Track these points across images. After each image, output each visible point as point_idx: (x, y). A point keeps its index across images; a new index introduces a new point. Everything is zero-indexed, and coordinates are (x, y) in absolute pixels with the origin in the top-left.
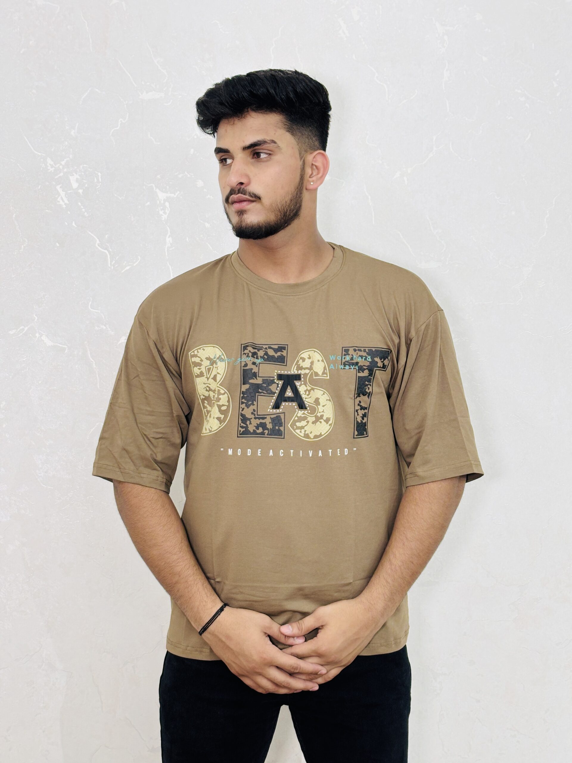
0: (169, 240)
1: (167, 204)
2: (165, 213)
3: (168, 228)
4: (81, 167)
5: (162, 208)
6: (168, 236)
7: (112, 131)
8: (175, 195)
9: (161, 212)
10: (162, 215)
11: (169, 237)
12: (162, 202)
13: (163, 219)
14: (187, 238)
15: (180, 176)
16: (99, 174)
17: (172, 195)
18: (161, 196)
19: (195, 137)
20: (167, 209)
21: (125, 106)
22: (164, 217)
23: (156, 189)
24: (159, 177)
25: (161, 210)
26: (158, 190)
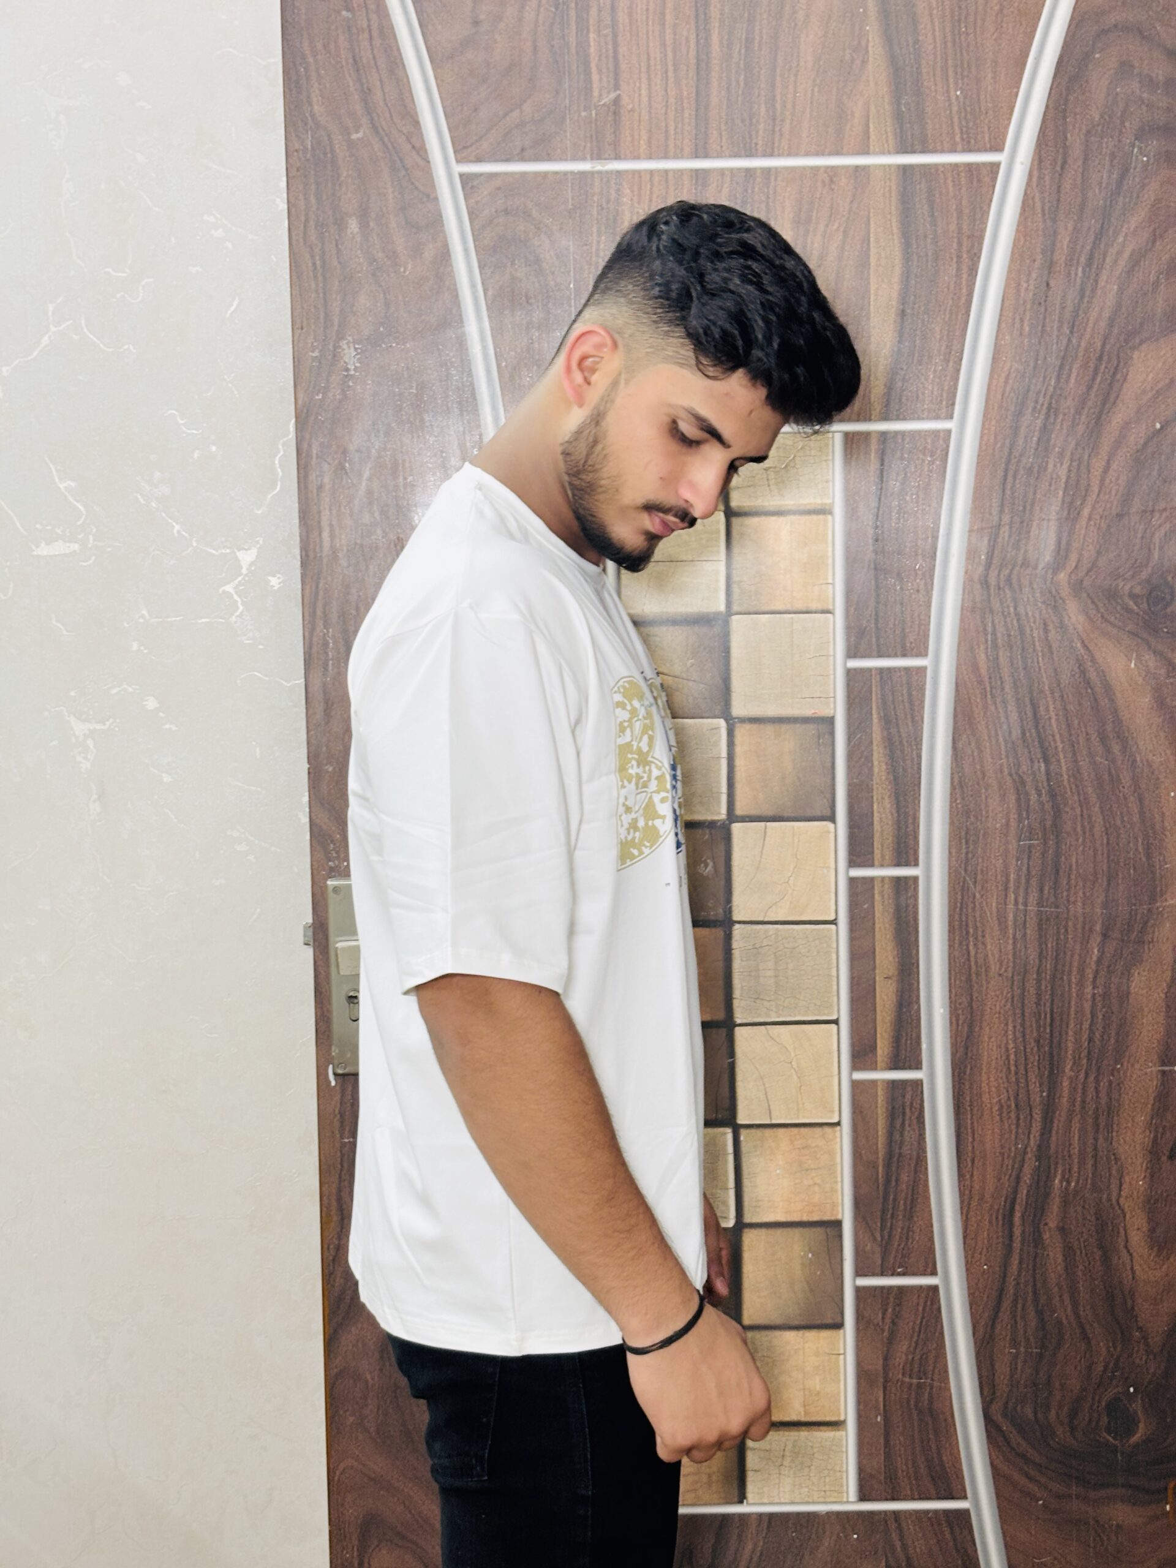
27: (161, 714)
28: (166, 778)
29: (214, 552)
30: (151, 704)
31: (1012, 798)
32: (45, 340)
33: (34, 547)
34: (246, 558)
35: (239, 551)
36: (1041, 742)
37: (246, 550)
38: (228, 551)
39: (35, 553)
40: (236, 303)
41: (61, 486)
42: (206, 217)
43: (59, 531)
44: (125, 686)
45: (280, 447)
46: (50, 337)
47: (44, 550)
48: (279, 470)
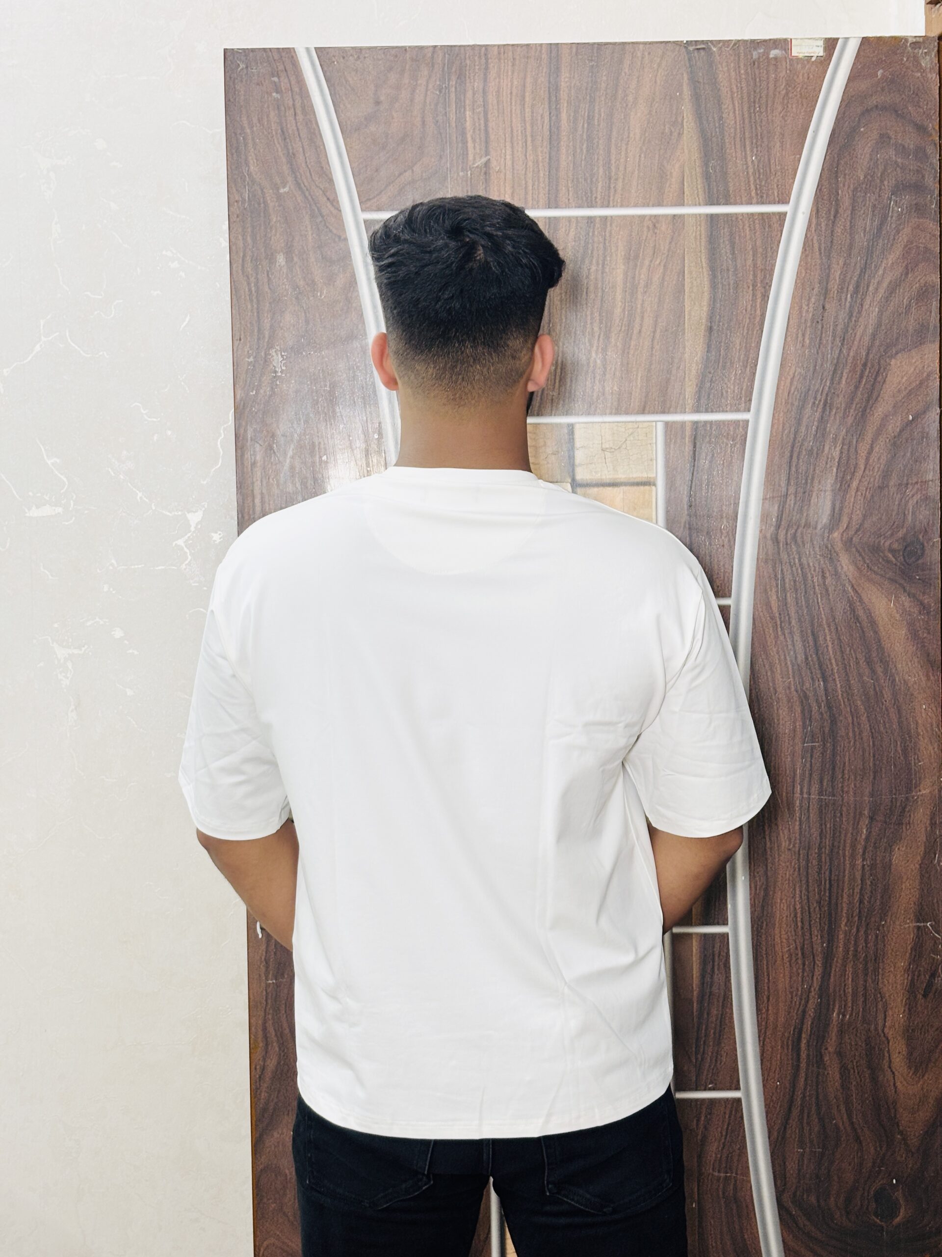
27: (126, 642)
28: (129, 692)
29: (168, 514)
30: (118, 633)
31: (798, 710)
32: (38, 348)
33: (27, 511)
34: (194, 518)
35: (188, 513)
36: (821, 667)
37: (194, 512)
38: (180, 513)
39: (27, 515)
40: (187, 319)
41: (49, 462)
42: (164, 253)
43: (47, 498)
44: (97, 619)
45: (222, 432)
46: (41, 345)
47: (34, 513)
48: (221, 450)
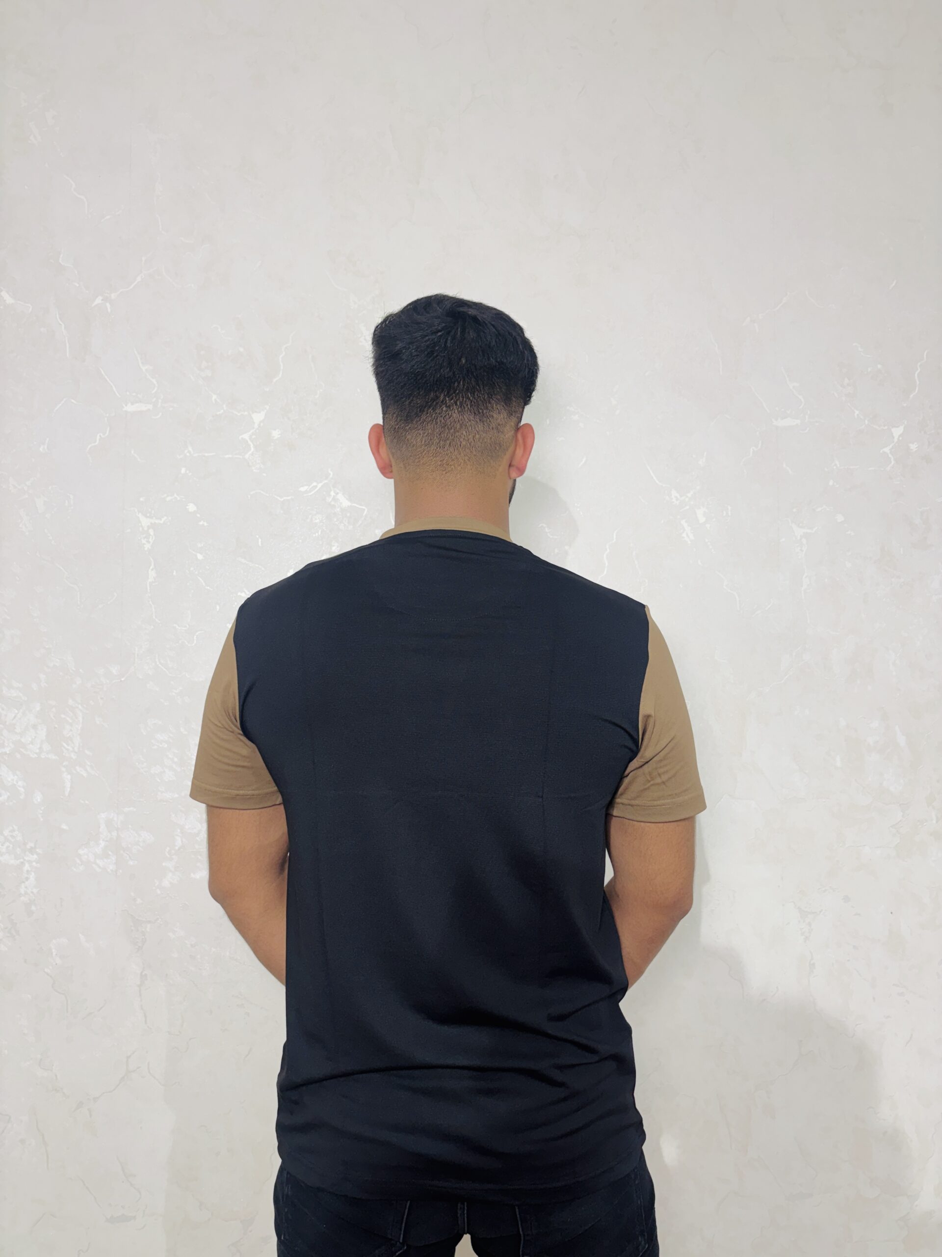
0: (152, 574)
1: (151, 532)
2: (148, 542)
3: (151, 559)
4: (50, 488)
5: (144, 536)
6: (151, 568)
7: (89, 447)
8: (161, 520)
9: (144, 541)
10: (144, 544)
11: (152, 570)
12: (146, 529)
13: (146, 549)
14: (175, 571)
15: (169, 499)
16: (72, 497)
17: (157, 521)
18: (145, 522)
19: (188, 454)
20: (151, 537)
21: (106, 419)
22: (147, 546)
23: (139, 514)
24: (142, 499)
25: (144, 538)
26: (140, 515)
